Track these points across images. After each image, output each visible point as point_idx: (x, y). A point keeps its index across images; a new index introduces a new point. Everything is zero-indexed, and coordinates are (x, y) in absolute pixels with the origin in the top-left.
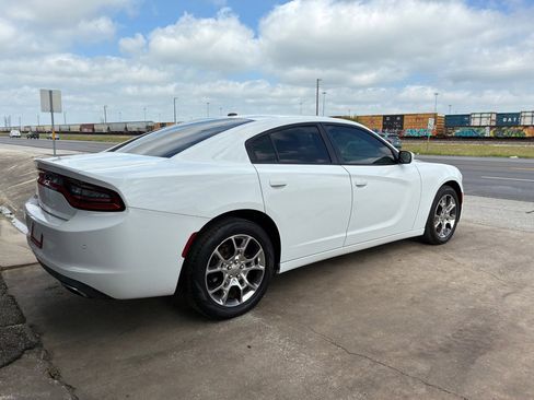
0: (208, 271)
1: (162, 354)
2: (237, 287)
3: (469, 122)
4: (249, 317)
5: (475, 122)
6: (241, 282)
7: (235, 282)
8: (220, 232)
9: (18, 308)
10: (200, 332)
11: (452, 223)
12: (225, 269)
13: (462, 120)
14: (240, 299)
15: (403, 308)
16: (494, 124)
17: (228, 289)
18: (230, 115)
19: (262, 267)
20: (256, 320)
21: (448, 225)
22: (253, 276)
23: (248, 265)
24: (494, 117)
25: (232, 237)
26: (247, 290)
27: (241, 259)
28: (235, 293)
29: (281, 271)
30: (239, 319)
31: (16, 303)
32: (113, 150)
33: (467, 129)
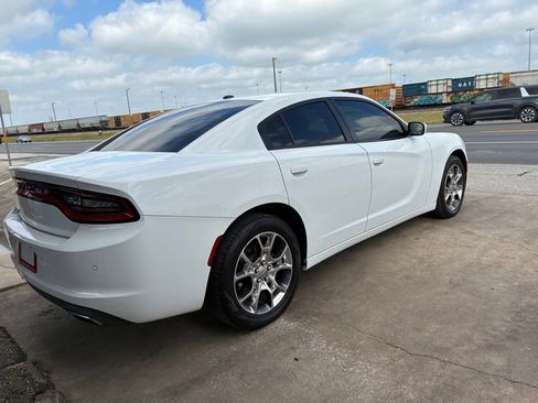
0: (236, 278)
1: (198, 381)
2: (266, 291)
3: (426, 90)
4: (282, 322)
5: (432, 90)
6: (270, 284)
7: (264, 287)
8: (244, 232)
9: (13, 342)
10: (234, 348)
11: (460, 193)
12: (252, 272)
13: (419, 89)
14: (270, 304)
15: (447, 293)
16: (450, 90)
17: (258, 294)
18: (226, 97)
19: (289, 266)
20: (292, 325)
21: (457, 197)
22: (281, 276)
23: (275, 265)
24: (450, 83)
25: (257, 237)
26: (276, 293)
27: (268, 259)
28: (266, 298)
29: (308, 267)
30: (272, 327)
31: (9, 336)
32: (98, 149)
33: (425, 97)
